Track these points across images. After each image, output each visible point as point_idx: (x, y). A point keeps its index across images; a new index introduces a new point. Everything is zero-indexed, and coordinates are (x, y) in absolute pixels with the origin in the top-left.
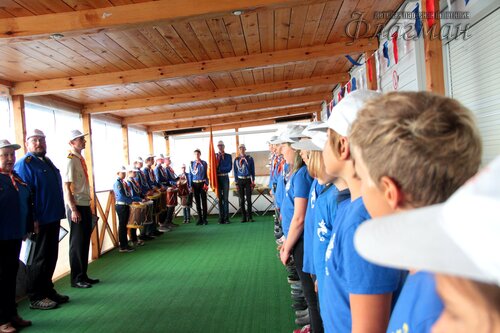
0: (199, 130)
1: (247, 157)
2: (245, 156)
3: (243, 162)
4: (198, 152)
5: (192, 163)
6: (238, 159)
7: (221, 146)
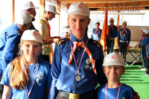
0: (96, 9)
1: (127, 29)
2: (126, 29)
3: (124, 32)
4: (98, 24)
5: (94, 30)
6: (122, 30)
7: (112, 21)
